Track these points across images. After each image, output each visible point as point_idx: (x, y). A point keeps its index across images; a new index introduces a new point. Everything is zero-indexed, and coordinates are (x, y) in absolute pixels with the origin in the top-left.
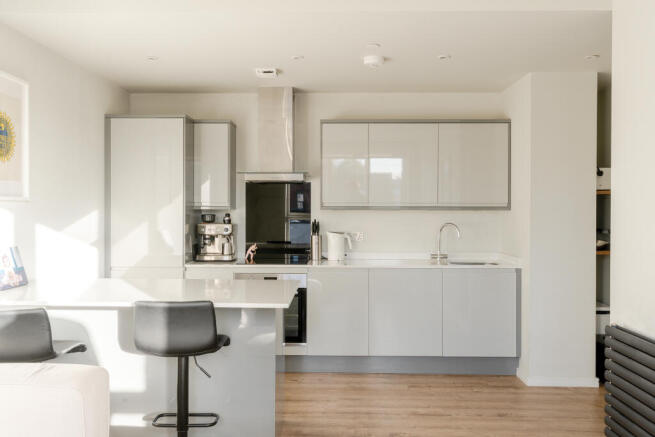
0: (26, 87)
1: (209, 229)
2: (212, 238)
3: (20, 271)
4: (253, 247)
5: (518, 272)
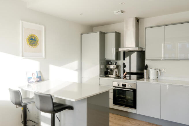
3: (39, 77)
4: (125, 73)
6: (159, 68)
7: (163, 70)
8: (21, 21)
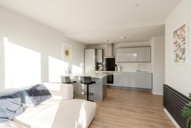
0: (71, 46)
1: (100, 65)
2: (100, 67)
3: (70, 71)
4: (106, 68)
5: (152, 73)
6: (121, 65)
7: (123, 67)
8: (63, 43)
